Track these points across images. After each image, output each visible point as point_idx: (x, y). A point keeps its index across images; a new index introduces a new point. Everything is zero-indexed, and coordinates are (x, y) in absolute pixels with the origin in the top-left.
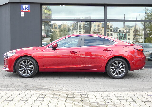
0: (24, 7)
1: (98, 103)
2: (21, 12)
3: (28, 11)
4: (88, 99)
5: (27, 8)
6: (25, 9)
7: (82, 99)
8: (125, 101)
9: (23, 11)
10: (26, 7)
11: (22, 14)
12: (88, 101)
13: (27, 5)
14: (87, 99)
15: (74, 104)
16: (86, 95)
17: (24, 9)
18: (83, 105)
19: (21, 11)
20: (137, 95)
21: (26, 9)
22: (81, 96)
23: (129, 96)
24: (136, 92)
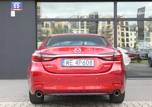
0: (14, 5)
2: (11, 11)
3: (19, 10)
5: (19, 6)
6: (16, 7)
9: (14, 10)
10: (17, 5)
11: (13, 14)
13: (18, 3)
17: (14, 7)
19: (11, 9)
21: (17, 7)
23: (140, 104)
24: (148, 101)
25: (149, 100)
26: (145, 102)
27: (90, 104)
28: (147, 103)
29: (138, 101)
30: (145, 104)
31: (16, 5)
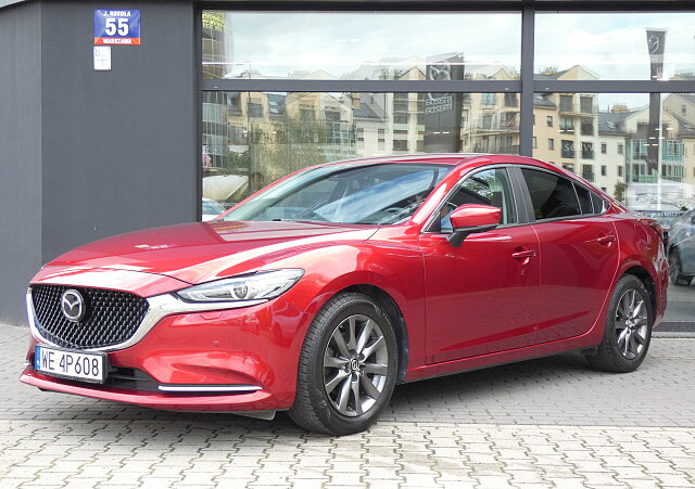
0: (108, 20)
1: (469, 460)
2: (96, 49)
3: (128, 41)
4: (427, 446)
5: (126, 27)
6: (113, 33)
7: (400, 445)
8: (587, 454)
9: (106, 41)
10: (120, 21)
11: (102, 59)
12: (426, 454)
13: (123, 13)
14: (423, 445)
15: (367, 461)
16: (422, 435)
17: (108, 32)
18: (406, 464)
19: (96, 40)
20: (649, 435)
21: (120, 32)
22: (399, 436)
23: (610, 440)
24: (647, 429)
25: (653, 424)
26: (633, 433)
27: (402, 435)
28: (641, 435)
29: (604, 428)
30: (634, 440)
31: (116, 24)
